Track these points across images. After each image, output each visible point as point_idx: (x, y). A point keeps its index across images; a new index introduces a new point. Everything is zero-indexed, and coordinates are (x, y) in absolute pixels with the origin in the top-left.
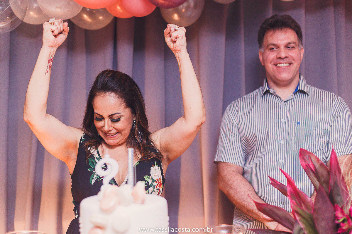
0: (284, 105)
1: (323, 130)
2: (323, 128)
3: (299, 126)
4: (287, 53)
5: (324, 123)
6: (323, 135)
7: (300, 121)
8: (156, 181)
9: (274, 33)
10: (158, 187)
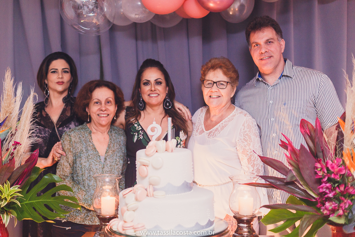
0: (271, 89)
1: (305, 107)
2: (305, 105)
3: (285, 106)
4: (267, 49)
5: (305, 102)
6: (305, 111)
7: (286, 102)
8: (182, 141)
9: (255, 34)
10: (183, 145)
